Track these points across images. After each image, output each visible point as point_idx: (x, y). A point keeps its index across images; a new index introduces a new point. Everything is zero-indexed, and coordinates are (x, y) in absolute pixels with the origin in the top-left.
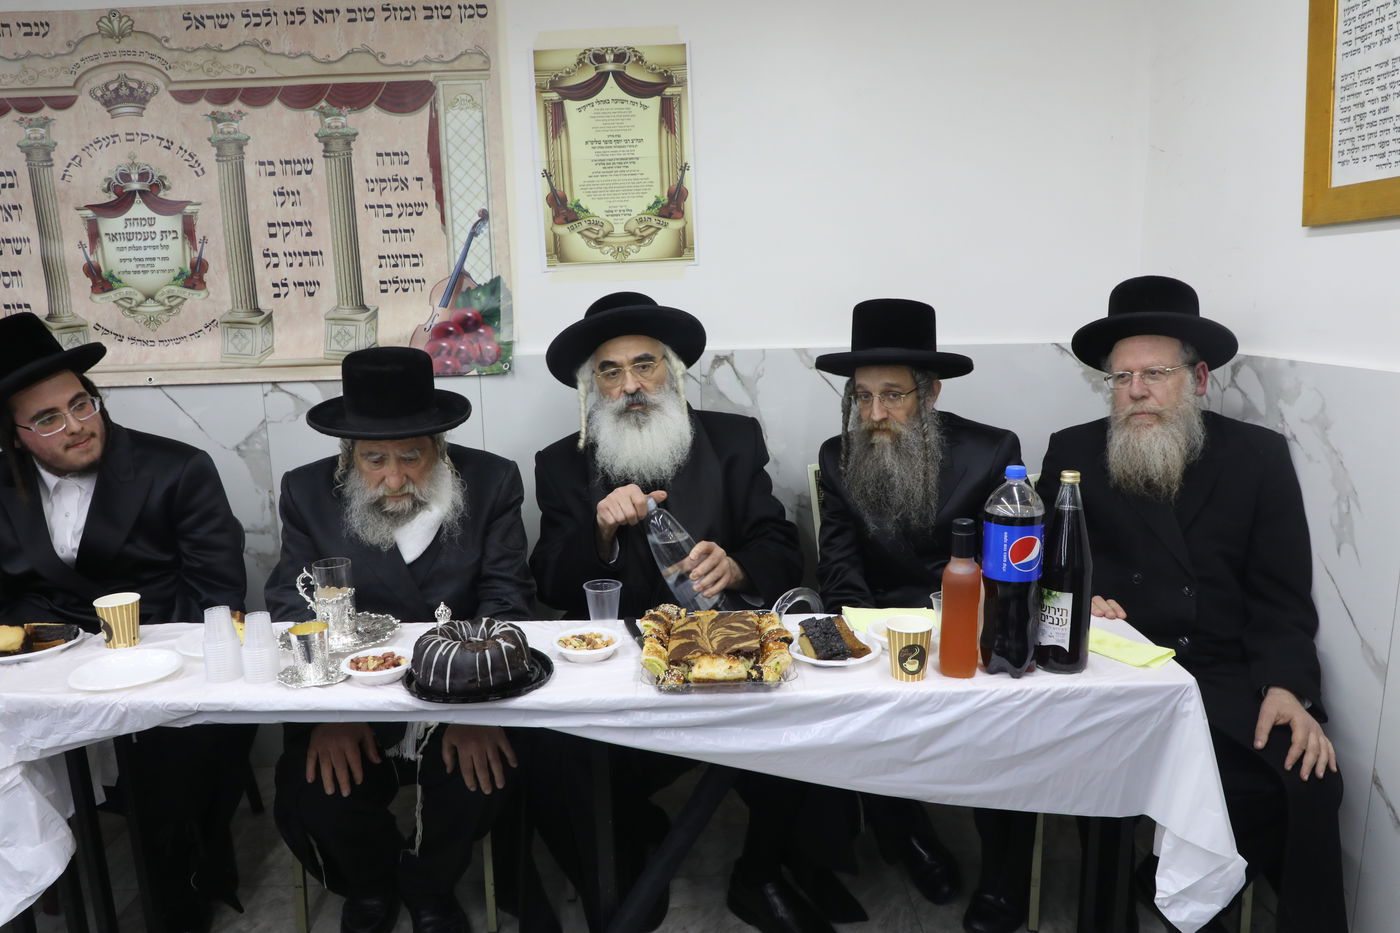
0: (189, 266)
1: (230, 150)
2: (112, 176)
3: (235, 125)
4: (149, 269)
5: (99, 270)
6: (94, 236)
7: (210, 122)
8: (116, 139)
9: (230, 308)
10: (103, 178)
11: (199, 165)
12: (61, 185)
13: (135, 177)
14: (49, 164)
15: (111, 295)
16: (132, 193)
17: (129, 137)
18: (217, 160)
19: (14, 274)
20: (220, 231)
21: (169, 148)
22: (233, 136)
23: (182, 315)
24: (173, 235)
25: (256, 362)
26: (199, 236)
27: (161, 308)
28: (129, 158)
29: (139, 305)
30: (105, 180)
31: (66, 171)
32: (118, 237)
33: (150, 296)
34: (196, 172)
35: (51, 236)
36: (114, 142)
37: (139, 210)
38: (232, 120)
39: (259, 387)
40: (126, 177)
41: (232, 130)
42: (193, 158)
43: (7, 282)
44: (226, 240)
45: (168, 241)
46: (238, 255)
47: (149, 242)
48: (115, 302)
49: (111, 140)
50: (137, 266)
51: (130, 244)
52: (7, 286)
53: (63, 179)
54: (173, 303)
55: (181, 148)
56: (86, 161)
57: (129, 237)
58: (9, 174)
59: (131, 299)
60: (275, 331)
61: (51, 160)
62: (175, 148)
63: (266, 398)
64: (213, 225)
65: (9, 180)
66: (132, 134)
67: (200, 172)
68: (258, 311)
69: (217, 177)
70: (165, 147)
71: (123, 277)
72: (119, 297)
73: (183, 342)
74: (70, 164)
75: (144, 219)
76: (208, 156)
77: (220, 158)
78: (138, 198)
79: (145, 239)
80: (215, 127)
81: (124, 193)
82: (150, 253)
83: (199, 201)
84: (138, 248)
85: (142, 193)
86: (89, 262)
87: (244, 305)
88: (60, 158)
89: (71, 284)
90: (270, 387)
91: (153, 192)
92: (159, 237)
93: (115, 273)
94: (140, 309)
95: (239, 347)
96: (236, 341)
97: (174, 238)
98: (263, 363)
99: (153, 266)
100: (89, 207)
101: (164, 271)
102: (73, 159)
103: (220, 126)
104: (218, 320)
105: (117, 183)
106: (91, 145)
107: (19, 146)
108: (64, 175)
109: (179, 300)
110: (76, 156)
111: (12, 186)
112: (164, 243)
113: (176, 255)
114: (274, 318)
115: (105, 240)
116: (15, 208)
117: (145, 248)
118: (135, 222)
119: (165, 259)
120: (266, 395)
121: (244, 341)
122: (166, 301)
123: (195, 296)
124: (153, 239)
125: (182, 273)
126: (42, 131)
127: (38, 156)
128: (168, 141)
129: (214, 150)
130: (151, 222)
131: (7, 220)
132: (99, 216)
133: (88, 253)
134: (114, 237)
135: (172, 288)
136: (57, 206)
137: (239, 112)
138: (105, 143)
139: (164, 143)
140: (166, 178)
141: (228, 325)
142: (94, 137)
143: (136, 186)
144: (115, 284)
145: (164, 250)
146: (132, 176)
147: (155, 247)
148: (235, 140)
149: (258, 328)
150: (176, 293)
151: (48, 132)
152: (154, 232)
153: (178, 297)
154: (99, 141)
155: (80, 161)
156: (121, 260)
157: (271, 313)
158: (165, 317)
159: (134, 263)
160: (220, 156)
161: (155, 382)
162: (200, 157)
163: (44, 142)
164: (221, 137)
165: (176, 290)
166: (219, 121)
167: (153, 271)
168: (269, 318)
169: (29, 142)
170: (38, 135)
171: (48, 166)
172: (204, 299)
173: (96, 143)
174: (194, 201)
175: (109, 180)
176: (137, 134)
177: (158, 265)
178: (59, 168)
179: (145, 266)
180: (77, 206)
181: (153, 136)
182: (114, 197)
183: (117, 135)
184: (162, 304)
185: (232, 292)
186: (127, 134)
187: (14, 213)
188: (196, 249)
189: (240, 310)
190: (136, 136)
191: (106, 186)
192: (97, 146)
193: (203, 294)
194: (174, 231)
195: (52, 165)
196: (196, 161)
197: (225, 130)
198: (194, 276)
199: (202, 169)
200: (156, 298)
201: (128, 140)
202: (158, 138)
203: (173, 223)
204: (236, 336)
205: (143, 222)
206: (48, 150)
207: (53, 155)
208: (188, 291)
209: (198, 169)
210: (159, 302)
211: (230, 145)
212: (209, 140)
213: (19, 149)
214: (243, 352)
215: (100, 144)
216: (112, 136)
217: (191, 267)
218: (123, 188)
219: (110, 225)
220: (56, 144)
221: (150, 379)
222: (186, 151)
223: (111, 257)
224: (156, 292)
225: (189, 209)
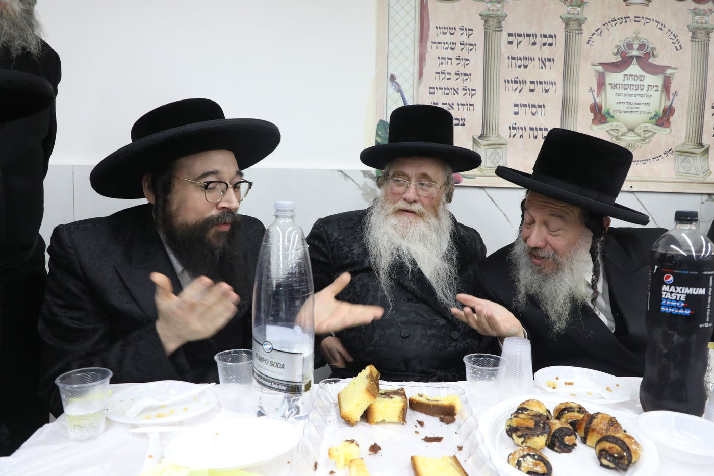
0: (662, 110)
1: (701, 34)
2: (621, 44)
3: (706, 18)
4: (635, 110)
5: (600, 109)
6: (601, 84)
7: (691, 15)
8: (627, 19)
9: (684, 142)
10: (614, 45)
11: (679, 43)
12: (585, 47)
13: (636, 46)
14: (580, 32)
15: (605, 126)
16: (632, 57)
17: (637, 19)
18: (691, 41)
19: (540, 106)
20: (687, 88)
21: (662, 29)
22: (704, 25)
23: (651, 144)
24: (656, 88)
25: (702, 180)
26: (672, 90)
27: (638, 138)
28: (635, 33)
29: (623, 135)
30: (616, 47)
31: (590, 38)
32: (618, 86)
33: (631, 129)
34: (676, 47)
35: (571, 82)
36: (626, 22)
37: (634, 69)
38: (705, 15)
39: (699, 197)
40: (630, 46)
41: (704, 21)
42: (675, 37)
43: (534, 112)
44: (690, 95)
45: (652, 92)
46: (696, 106)
47: (639, 92)
48: (607, 131)
49: (624, 20)
50: (628, 108)
51: (626, 92)
52: (534, 114)
53: (588, 43)
54: (646, 136)
55: (669, 30)
56: (605, 32)
57: (626, 87)
58: (551, 36)
59: (618, 130)
60: (710, 159)
61: (582, 30)
62: (666, 29)
63: (703, 205)
64: (683, 83)
65: (550, 40)
66: (639, 18)
67: (679, 48)
68: (701, 145)
69: (690, 52)
70: (660, 28)
71: (616, 115)
72: (610, 128)
73: (648, 163)
74: (594, 34)
75: (637, 76)
76: (685, 38)
77: (694, 40)
78: (635, 61)
79: (636, 90)
80: (693, 18)
81: (627, 57)
82: (638, 100)
83: (677, 67)
84: (631, 95)
85: (638, 57)
86: (595, 103)
87: (693, 140)
88: (587, 29)
89: (579, 117)
90: (706, 197)
91: (645, 60)
92: (646, 88)
93: (611, 112)
94: (624, 137)
95: (686, 168)
96: (684, 165)
97: (656, 90)
98: (707, 181)
99: (638, 108)
100: (601, 64)
101: (644, 112)
102: (597, 31)
103: (697, 18)
104: (673, 149)
105: (623, 49)
106: (609, 22)
107: (562, 18)
108: (589, 41)
109: (651, 133)
110: (599, 29)
111: (551, 45)
112: (649, 93)
113: (655, 102)
114: (710, 151)
115: (608, 87)
116: (549, 60)
117: (636, 95)
118: (631, 77)
119: (648, 104)
120: (703, 203)
121: (689, 165)
122: (642, 134)
123: (662, 132)
124: (642, 90)
125: (656, 115)
126: (579, 9)
127: (573, 26)
128: (662, 24)
129: (690, 34)
130: (641, 78)
131: (542, 68)
132: (606, 71)
133: (596, 96)
134: (615, 86)
135: (647, 124)
136: (580, 61)
137: (711, 10)
138: (619, 22)
139: (660, 26)
140: (655, 49)
141: (679, 153)
142: (612, 18)
143: (635, 53)
144: (609, 119)
145: (648, 98)
146: (634, 46)
147: (642, 96)
148: (705, 28)
149: (698, 157)
150: (649, 129)
151: (582, 11)
152: (643, 85)
153: (651, 131)
154: (615, 20)
155: (601, 32)
156: (617, 103)
157: (709, 147)
158: (639, 144)
159: (626, 105)
160: (694, 38)
161: (633, 189)
162: (681, 38)
163: (579, 17)
164: (696, 25)
165: (650, 126)
166: (696, 14)
167: (637, 112)
168: (707, 151)
169: (569, 16)
170: (576, 12)
171: (579, 33)
172: (667, 134)
173: (613, 21)
174: (673, 67)
175: (618, 47)
176: (643, 18)
177: (642, 108)
178: (586, 35)
179: (633, 108)
180: (593, 63)
181: (653, 20)
182: (619, 59)
183: (629, 17)
184: (639, 135)
185: (687, 130)
186: (635, 17)
187: (547, 63)
188: (669, 99)
189: (690, 143)
190: (641, 19)
191: (616, 50)
192: (613, 23)
193: (668, 130)
194: (657, 86)
195: (582, 33)
196: (677, 40)
197: (700, 21)
198: (664, 118)
199: (680, 46)
200: (637, 130)
201: (635, 21)
202: (656, 21)
203: (658, 80)
204: (683, 161)
205: (636, 78)
206: (580, 23)
207: (583, 26)
208: (658, 127)
209: (678, 46)
210: (637, 133)
211: (702, 31)
212: (688, 26)
213: (561, 20)
214: (690, 172)
215: (616, 22)
216: (625, 18)
217: (663, 112)
218: (627, 53)
219: (613, 78)
220: (586, 19)
221: (631, 187)
222: (672, 33)
223: (611, 100)
224: (635, 128)
225: (668, 72)
